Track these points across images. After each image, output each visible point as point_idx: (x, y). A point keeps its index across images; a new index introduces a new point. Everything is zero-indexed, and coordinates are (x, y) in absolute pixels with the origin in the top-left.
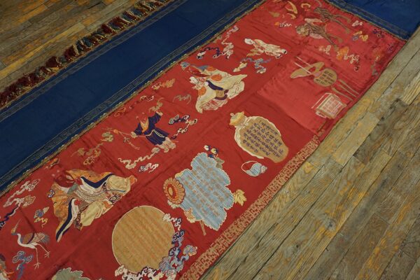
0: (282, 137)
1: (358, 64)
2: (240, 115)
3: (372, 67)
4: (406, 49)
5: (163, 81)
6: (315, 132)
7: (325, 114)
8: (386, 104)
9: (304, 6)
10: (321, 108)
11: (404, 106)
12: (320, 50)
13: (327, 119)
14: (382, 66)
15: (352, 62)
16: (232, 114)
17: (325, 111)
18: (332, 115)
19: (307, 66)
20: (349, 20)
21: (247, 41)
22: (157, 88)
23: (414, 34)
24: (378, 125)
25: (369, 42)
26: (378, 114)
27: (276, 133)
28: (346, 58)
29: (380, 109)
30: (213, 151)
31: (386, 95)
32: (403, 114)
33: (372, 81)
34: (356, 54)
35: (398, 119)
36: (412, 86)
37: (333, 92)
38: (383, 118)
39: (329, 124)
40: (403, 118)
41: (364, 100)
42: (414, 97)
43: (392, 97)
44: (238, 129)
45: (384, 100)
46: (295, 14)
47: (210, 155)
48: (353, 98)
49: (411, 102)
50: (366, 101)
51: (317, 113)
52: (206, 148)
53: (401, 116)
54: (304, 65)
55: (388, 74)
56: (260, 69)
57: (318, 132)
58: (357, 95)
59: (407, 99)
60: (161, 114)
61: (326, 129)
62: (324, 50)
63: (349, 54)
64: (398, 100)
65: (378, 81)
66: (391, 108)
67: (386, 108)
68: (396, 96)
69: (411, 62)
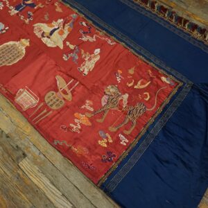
0: (5, 66)
1: (69, 131)
2: (28, 44)
3: (65, 142)
4: (89, 184)
5: (60, 7)
6: (6, 86)
7: (20, 95)
8: (22, 144)
9: (146, 95)
10: (25, 93)
11: (18, 159)
12: (88, 101)
13: (15, 95)
14: (66, 152)
15: (71, 125)
16: (29, 40)
17: (22, 95)
18: (18, 99)
19: (69, 89)
20: (128, 133)
21: (98, 51)
22: (56, 4)
23: (110, 200)
24: (2, 131)
25: (96, 146)
26: (14, 135)
27: (9, 63)
28: (76, 121)
29: (18, 138)
30: (4, 31)
31: (32, 147)
32: (9, 156)
33: (49, 138)
34: (81, 130)
35: (6, 150)
36: (40, 174)
37: (39, 104)
38: (8, 137)
39: (11, 97)
40: (6, 155)
41: (30, 128)
42: (26, 173)
43: (29, 152)
44: (17, 43)
45: (26, 144)
46: (133, 86)
47: (2, 30)
48: (32, 118)
49: (22, 167)
50: (28, 129)
51: (21, 90)
52: (7, 28)
53: (8, 153)
54: (70, 87)
55: (57, 157)
56: (68, 56)
57: (6, 88)
58: (35, 122)
59: (25, 164)
60: (36, 8)
61: (7, 94)
62: (87, 105)
63: (81, 124)
64: (25, 155)
65: (48, 145)
66: (17, 147)
67: (18, 143)
68: (30, 155)
69: (70, 184)
